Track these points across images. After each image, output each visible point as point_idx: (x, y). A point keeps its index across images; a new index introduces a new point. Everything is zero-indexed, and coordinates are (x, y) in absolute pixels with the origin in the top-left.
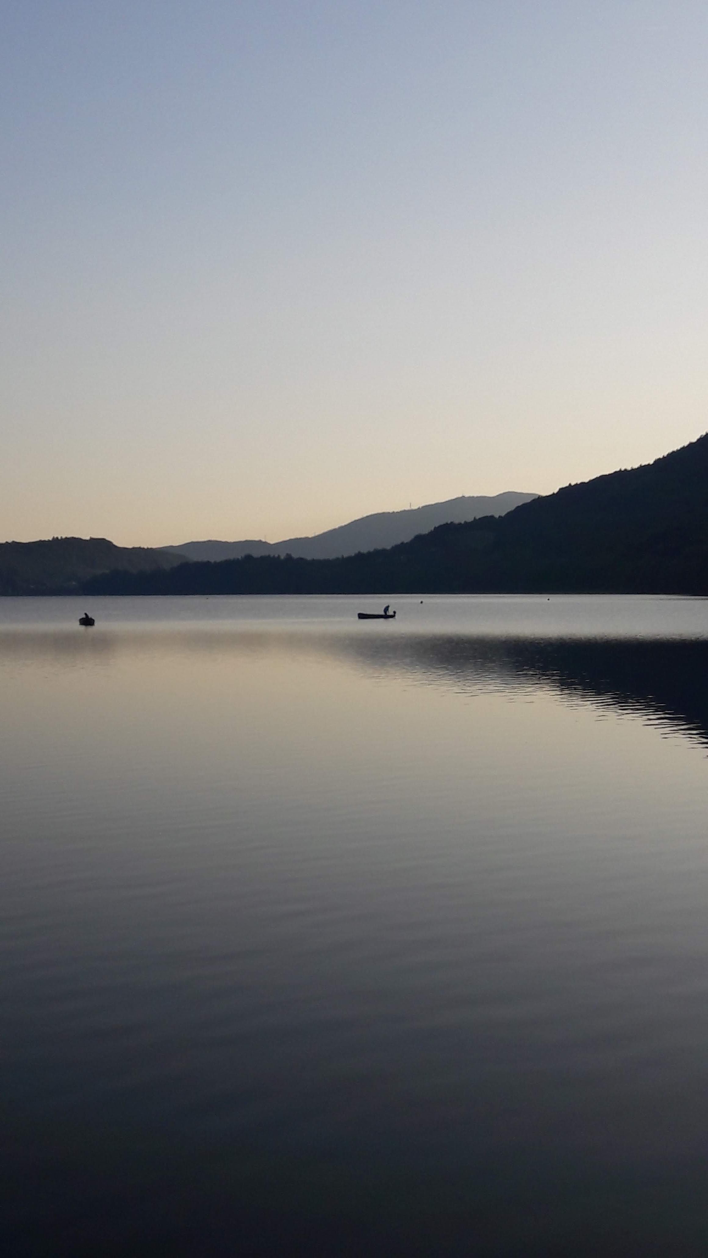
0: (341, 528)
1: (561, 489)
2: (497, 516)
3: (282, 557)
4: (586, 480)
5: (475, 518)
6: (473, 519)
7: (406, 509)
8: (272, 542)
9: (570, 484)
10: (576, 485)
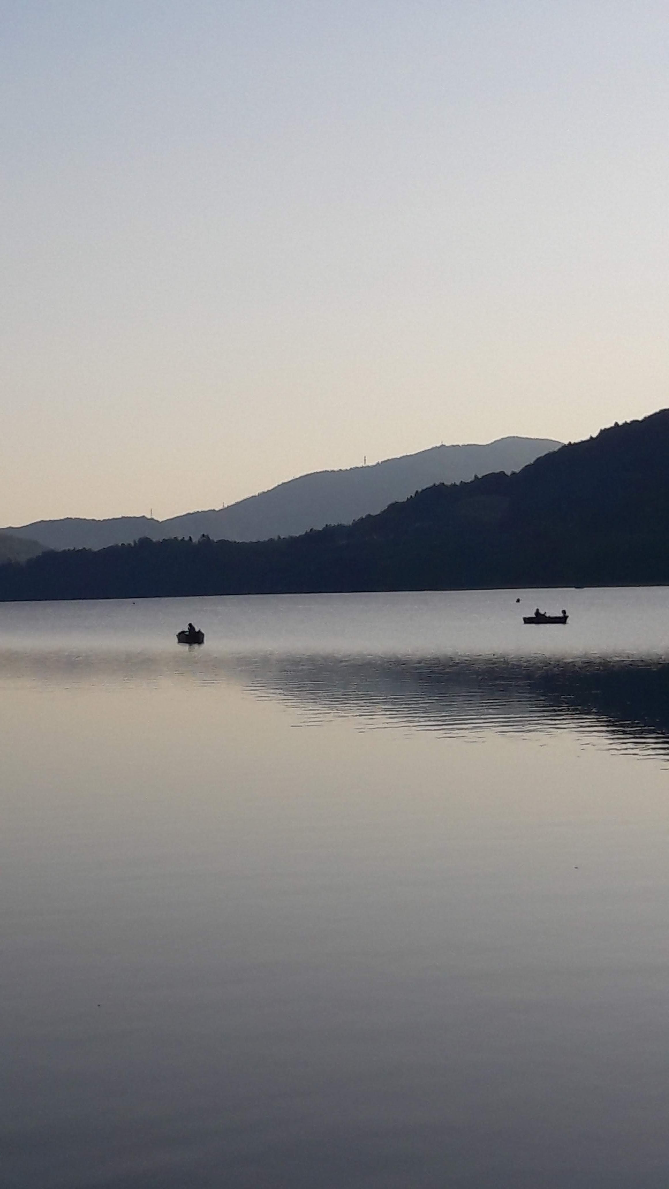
0: (264, 495)
1: (603, 432)
2: (509, 473)
3: (195, 540)
4: (640, 418)
5: (476, 477)
6: (472, 478)
7: (360, 465)
8: (160, 520)
9: (616, 424)
10: (626, 424)
